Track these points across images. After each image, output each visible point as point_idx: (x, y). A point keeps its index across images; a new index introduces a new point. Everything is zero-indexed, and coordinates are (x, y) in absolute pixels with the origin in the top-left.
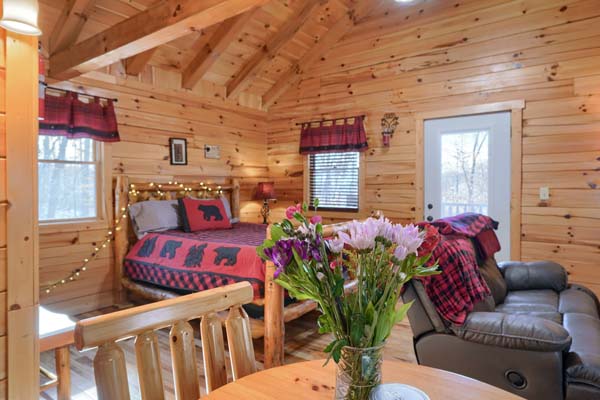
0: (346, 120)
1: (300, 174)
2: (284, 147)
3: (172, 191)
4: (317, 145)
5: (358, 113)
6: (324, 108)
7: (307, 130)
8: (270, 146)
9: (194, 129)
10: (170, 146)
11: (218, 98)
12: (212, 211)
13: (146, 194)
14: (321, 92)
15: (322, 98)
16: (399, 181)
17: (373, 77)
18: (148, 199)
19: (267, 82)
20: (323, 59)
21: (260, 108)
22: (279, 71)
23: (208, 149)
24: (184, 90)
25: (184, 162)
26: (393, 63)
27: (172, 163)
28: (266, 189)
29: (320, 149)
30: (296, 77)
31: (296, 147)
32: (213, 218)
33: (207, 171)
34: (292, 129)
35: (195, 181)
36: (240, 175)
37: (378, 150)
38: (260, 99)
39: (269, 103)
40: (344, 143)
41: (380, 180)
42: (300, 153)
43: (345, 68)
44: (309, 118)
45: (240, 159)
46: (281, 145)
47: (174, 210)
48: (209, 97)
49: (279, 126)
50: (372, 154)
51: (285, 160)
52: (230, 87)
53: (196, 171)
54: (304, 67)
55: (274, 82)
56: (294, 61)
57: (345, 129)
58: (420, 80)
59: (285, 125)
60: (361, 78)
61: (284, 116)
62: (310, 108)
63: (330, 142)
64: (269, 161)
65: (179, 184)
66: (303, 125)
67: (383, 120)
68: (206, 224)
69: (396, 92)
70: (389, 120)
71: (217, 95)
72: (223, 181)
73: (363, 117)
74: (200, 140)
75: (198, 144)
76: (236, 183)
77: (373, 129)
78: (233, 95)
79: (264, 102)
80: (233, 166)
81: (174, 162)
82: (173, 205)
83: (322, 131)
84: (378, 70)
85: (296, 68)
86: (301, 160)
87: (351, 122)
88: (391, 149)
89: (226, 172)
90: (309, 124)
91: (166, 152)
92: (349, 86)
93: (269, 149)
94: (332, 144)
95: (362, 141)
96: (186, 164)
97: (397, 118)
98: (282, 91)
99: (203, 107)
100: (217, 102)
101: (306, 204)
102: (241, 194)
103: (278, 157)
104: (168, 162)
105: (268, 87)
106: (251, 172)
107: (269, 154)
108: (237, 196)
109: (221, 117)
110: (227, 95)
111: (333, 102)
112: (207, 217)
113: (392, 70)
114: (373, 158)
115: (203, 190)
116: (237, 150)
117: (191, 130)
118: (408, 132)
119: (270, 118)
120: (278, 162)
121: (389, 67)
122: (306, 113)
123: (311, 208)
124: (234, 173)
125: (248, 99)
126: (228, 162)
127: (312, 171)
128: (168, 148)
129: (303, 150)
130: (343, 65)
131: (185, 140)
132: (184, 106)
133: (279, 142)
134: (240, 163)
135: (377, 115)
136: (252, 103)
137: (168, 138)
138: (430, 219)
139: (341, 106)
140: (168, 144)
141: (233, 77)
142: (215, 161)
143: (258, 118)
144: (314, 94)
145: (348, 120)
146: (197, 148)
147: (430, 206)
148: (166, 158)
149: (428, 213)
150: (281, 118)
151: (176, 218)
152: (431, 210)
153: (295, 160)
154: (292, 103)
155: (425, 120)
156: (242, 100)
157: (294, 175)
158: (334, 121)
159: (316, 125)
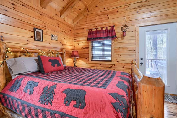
0: (107, 27)
1: (88, 48)
2: (81, 39)
3: (35, 53)
4: (95, 37)
5: (112, 25)
6: (97, 24)
7: (91, 32)
8: (75, 38)
9: (46, 26)
10: (34, 32)
11: (56, 16)
12: (55, 62)
13: (19, 54)
14: (96, 18)
15: (96, 21)
16: (128, 50)
17: (118, 12)
18: (20, 56)
19: (75, 14)
20: (97, 6)
21: (72, 25)
22: (80, 10)
23: (53, 36)
24: (41, 7)
25: (41, 40)
26: (126, 6)
27: (35, 40)
28: (75, 53)
29: (96, 39)
30: (86, 13)
31: (86, 38)
32: (56, 65)
33: (52, 45)
34: (84, 32)
35: (47, 49)
36: (66, 48)
37: (120, 39)
38: (72, 21)
39: (75, 23)
40: (106, 36)
41: (120, 50)
42: (88, 40)
43: (106, 9)
44: (91, 27)
45: (65, 42)
46: (80, 38)
47: (36, 62)
48: (53, 15)
49: (79, 31)
50: (117, 40)
51: (81, 43)
52: (62, 13)
53: (48, 45)
54: (90, 9)
55: (78, 15)
56: (86, 6)
57: (106, 31)
58: (137, 12)
59: (82, 31)
60: (112, 13)
61: (81, 27)
62: (92, 24)
63: (100, 36)
64: (75, 44)
65: (39, 49)
66: (89, 30)
67: (122, 27)
68: (53, 68)
69: (127, 17)
70: (124, 28)
71: (56, 15)
72: (59, 50)
73: (114, 26)
74: (49, 32)
75: (48, 33)
76: (64, 51)
77: (118, 31)
78: (63, 17)
79: (73, 22)
80: (63, 44)
81: (36, 39)
82: (35, 60)
83: (97, 32)
84: (119, 9)
85: (87, 9)
86: (88, 43)
87: (109, 28)
88: (125, 38)
89: (60, 46)
90: (92, 30)
91: (32, 34)
92: (108, 16)
93: (75, 39)
94: (101, 36)
95: (114, 35)
96: (43, 41)
97: (128, 27)
98: (81, 18)
99: (50, 18)
101: (90, 59)
102: (66, 56)
103: (79, 42)
104: (33, 39)
105: (75, 16)
106: (69, 47)
107: (75, 42)
109: (58, 24)
110: (60, 16)
111: (101, 21)
112: (53, 65)
113: (125, 9)
114: (117, 42)
115: (51, 53)
116: (64, 38)
117: (45, 26)
118: (132, 31)
119: (75, 28)
120: (79, 44)
121: (124, 8)
122: (90, 26)
123: (92, 60)
124: (63, 47)
125: (68, 19)
126: (61, 42)
127: (92, 47)
128: (33, 32)
129: (89, 39)
130: (105, 8)
131: (42, 30)
132: (41, 15)
133: (79, 37)
134: (65, 43)
135: (119, 25)
136: (69, 21)
137: (33, 27)
138: (142, 64)
139: (104, 23)
140: (33, 30)
141: (63, 8)
142: (55, 41)
143: (71, 28)
144: (94, 19)
145: (108, 28)
146: (48, 35)
147: (142, 59)
148: (32, 37)
149: (141, 61)
150: (80, 29)
151: (37, 66)
152: (142, 60)
153: (86, 43)
154: (86, 23)
155: (140, 27)
156: (66, 19)
157: (85, 48)
158: (102, 28)
159: (94, 30)
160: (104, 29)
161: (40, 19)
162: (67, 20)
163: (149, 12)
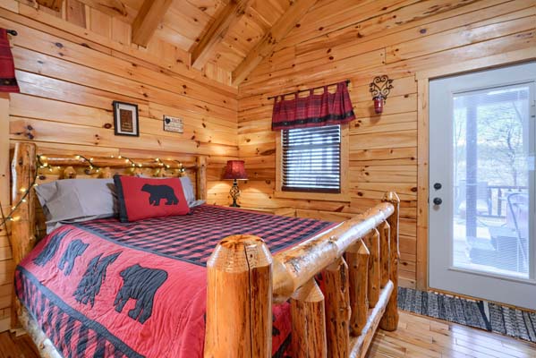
0: (326, 88)
1: (273, 152)
2: (254, 125)
3: (112, 167)
4: (292, 119)
5: (341, 79)
6: (300, 79)
7: (280, 103)
8: (240, 125)
9: (149, 93)
10: (114, 112)
11: (180, 64)
12: (164, 192)
13: (70, 170)
14: (296, 62)
15: (297, 69)
16: (394, 155)
17: (360, 36)
18: (71, 177)
19: (236, 54)
20: (298, 26)
21: (230, 84)
22: (249, 40)
23: (168, 121)
24: (134, 46)
25: (135, 133)
26: (385, 17)
27: (116, 134)
28: (235, 168)
29: (295, 124)
30: (268, 48)
31: (267, 123)
32: (163, 201)
33: (166, 146)
34: (263, 105)
35: (150, 157)
36: (208, 153)
37: (366, 121)
38: (230, 74)
39: (239, 80)
40: (323, 115)
41: (368, 156)
42: (272, 129)
43: (323, 32)
44: (283, 91)
45: (207, 135)
46: (253, 123)
47: (109, 191)
48: (169, 62)
49: (250, 103)
50: (357, 126)
51: (256, 138)
52: (195, 53)
53: (153, 145)
54: (278, 37)
55: (245, 56)
56: (266, 28)
57: (326, 98)
58: (423, 31)
59: (257, 101)
60: (344, 40)
61: (254, 92)
62: (283, 80)
63: (307, 113)
64: (240, 140)
65: (124, 158)
66: (276, 98)
67: (372, 84)
68: (153, 210)
69: (389, 50)
70: (380, 85)
71: (179, 61)
72: (188, 159)
73: (348, 82)
74: (157, 109)
75: (154, 113)
76: (202, 161)
77: (360, 98)
78: (198, 64)
79: (234, 78)
80: (199, 142)
81: (119, 131)
82: (108, 185)
83: (297, 102)
84: (365, 27)
85: (268, 37)
86: (273, 137)
87: (332, 90)
88: (383, 118)
89: (191, 148)
90: (283, 97)
91: (109, 119)
92: (329, 51)
93: (239, 127)
94: (309, 116)
95: (348, 109)
96: (138, 135)
97: (391, 81)
98: (253, 65)
99: (162, 72)
100: (179, 69)
101: (279, 184)
102: (207, 174)
103: (249, 136)
104: (111, 131)
105: (237, 60)
106: (220, 151)
107: (239, 133)
108: (203, 175)
109: (185, 87)
110: (192, 64)
111: (311, 70)
112: (154, 200)
113: (383, 25)
114: (358, 131)
115: (160, 167)
116: (204, 126)
117: (145, 95)
118: (406, 96)
119: (240, 95)
120: (248, 141)
121: (380, 22)
122: (279, 86)
123: (285, 189)
124: (201, 150)
125: (217, 68)
126: (193, 138)
127: (286, 148)
128: (111, 114)
129: (276, 126)
130: (321, 29)
131: (136, 106)
132: (134, 65)
133: (250, 120)
134: (207, 139)
135: (364, 79)
136: (222, 77)
137: (111, 101)
138: (437, 202)
139: (319, 75)
140: (111, 108)
141: (198, 40)
142: (178, 136)
143: (228, 94)
144: (289, 64)
145: (329, 88)
146: (154, 118)
147: (438, 186)
148: (107, 126)
149: (434, 194)
150: (253, 95)
151: (111, 203)
152: (439, 191)
153: (268, 136)
154: (264, 78)
155: (430, 79)
156: (209, 72)
157: (267, 153)
158: (312, 91)
159: (289, 98)
160: (319, 94)
161: (130, 77)
162: (215, 73)
163: (465, 28)
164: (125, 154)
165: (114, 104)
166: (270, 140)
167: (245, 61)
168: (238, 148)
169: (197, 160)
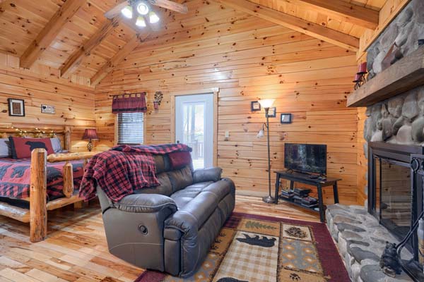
0: (136, 94)
1: (113, 124)
2: (104, 109)
3: (7, 133)
4: (122, 108)
5: (142, 91)
6: (126, 87)
7: (116, 99)
8: (96, 108)
9: (31, 93)
10: (9, 104)
14: (125, 78)
15: (125, 82)
16: (163, 129)
17: (151, 71)
19: (91, 70)
20: (125, 60)
21: (89, 86)
22: (98, 64)
23: (44, 108)
25: (22, 114)
26: (160, 65)
27: (10, 115)
28: (90, 133)
30: (109, 70)
31: (110, 109)
33: (42, 121)
34: (108, 99)
35: (32, 127)
36: (73, 124)
37: (153, 112)
38: (89, 80)
39: (96, 83)
40: (134, 107)
41: (154, 128)
42: (112, 112)
43: (137, 66)
44: (117, 92)
45: (72, 115)
46: (102, 108)
47: (6, 144)
48: (46, 75)
49: (102, 97)
51: (105, 116)
52: (63, 70)
53: (35, 121)
54: (115, 64)
55: (97, 71)
56: (107, 59)
57: (136, 99)
58: (173, 75)
59: (105, 96)
60: (145, 72)
61: (104, 91)
62: (118, 87)
63: (128, 106)
64: (96, 117)
65: (15, 128)
66: (114, 96)
67: (155, 95)
69: (162, 80)
70: (158, 95)
71: (52, 75)
72: (61, 128)
73: (145, 93)
74: (37, 102)
75: (34, 103)
76: (68, 129)
78: (66, 76)
79: (91, 82)
80: (66, 119)
81: (12, 114)
82: (6, 141)
83: (126, 100)
84: (153, 68)
85: (109, 63)
86: (114, 117)
87: (139, 96)
88: (159, 111)
90: (117, 96)
91: (6, 107)
92: (139, 76)
93: (95, 110)
95: (144, 106)
96: (24, 116)
97: (162, 94)
98: (102, 76)
99: (40, 81)
100: (52, 79)
101: (116, 142)
103: (101, 115)
104: (7, 113)
105: (93, 73)
107: (96, 113)
108: (68, 137)
109: (56, 88)
110: (61, 76)
111: (130, 84)
113: (160, 68)
114: (151, 116)
115: (38, 133)
116: (70, 109)
117: (29, 94)
118: (167, 102)
119: (96, 92)
120: (101, 118)
121: (158, 67)
122: (116, 89)
124: (68, 123)
125: (79, 77)
126: (62, 116)
127: (120, 122)
128: (7, 105)
129: (114, 111)
130: (135, 64)
131: (23, 101)
132: (22, 78)
133: (102, 106)
134: (72, 117)
135: (153, 92)
136: (83, 82)
137: (6, 98)
139: (134, 87)
140: (7, 102)
141: (64, 64)
142: (51, 115)
143: (87, 91)
144: (120, 79)
146: (35, 106)
147: (178, 142)
148: (4, 111)
150: (103, 93)
151: (7, 150)
153: (110, 116)
154: (109, 84)
155: (175, 96)
156: (74, 79)
157: (109, 125)
158: (130, 95)
159: (121, 97)
160: (133, 97)
161: (19, 85)
162: (77, 79)
164: (15, 126)
165: (8, 100)
166: (111, 118)
167: (98, 74)
168: (95, 121)
169: (64, 129)
